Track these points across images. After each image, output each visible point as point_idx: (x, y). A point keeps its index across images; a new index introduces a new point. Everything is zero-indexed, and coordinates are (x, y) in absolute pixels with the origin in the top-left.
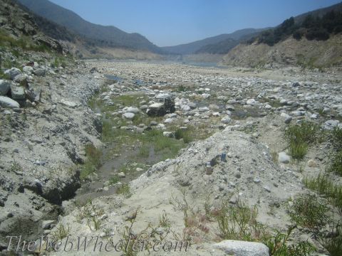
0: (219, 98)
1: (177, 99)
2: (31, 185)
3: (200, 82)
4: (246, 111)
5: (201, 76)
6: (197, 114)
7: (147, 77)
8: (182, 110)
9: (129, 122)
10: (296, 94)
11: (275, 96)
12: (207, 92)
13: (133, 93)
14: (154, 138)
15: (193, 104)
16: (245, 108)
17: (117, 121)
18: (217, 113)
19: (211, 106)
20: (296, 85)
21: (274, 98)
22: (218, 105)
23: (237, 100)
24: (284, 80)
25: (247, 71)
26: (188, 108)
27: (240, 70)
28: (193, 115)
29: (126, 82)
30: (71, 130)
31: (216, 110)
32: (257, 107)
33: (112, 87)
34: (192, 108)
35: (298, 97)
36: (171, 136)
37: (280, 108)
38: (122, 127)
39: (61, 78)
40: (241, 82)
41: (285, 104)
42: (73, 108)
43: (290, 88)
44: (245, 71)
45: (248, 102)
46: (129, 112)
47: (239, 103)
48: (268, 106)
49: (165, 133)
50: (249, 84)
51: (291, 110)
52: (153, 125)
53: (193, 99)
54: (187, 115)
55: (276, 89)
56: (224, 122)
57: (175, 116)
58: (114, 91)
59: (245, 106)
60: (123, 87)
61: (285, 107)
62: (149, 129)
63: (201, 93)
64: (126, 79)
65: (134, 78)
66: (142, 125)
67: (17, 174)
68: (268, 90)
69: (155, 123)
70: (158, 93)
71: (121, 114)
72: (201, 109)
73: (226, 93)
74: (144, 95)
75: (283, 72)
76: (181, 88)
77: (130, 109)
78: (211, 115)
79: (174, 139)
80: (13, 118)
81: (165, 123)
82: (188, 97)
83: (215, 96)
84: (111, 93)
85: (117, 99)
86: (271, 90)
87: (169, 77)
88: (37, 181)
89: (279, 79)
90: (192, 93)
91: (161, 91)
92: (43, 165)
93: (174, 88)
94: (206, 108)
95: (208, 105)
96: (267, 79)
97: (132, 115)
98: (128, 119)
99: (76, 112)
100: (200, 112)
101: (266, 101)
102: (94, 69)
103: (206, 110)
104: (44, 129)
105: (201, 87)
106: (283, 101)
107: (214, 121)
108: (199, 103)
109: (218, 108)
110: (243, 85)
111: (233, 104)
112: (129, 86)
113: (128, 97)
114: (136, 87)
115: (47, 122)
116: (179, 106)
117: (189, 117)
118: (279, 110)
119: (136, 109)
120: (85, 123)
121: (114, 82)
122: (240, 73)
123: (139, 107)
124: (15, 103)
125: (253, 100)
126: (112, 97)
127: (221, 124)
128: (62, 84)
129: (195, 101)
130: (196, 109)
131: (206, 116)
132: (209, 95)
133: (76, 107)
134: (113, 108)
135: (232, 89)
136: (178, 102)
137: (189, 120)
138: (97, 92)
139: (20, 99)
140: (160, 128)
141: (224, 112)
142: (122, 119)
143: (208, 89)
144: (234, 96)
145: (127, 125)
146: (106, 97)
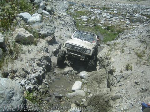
0: (122, 13)
1: (104, 13)
3: (111, 6)
4: (135, 19)
5: (111, 3)
6: (114, 20)
7: (87, 3)
8: (107, 18)
11: (148, 13)
12: (116, 10)
13: (83, 10)
14: (98, 30)
15: (112, 16)
16: (135, 18)
17: (80, 22)
18: (123, 20)
19: (120, 17)
21: (147, 14)
23: (130, 14)
26: (109, 17)
28: (112, 20)
29: (78, 5)
30: (68, 24)
32: (140, 18)
33: (73, 7)
34: (111, 17)
36: (105, 29)
38: (83, 25)
40: (130, 6)
45: (136, 15)
46: (85, 18)
47: (131, 16)
48: (145, 18)
49: (102, 27)
50: (134, 7)
53: (110, 13)
54: (110, 20)
55: (148, 10)
56: (126, 24)
57: (105, 21)
58: (75, 9)
59: (135, 17)
60: (78, 7)
62: (95, 26)
63: (113, 11)
64: (78, 4)
65: (81, 3)
66: (91, 24)
67: (62, 39)
68: (144, 10)
69: (97, 23)
70: (94, 10)
71: (81, 19)
72: (115, 18)
73: (124, 11)
74: (88, 11)
76: (104, 9)
77: (85, 17)
78: (120, 21)
79: (106, 30)
80: (50, 19)
81: (101, 24)
82: (108, 13)
83: (119, 12)
84: (74, 10)
85: (77, 12)
86: (145, 10)
87: (97, 3)
89: (148, 5)
90: (109, 11)
91: (95, 10)
92: (67, 37)
93: (100, 8)
94: (117, 18)
95: (118, 17)
96: (142, 5)
97: (86, 20)
98: (84, 21)
99: (66, 17)
100: (115, 19)
101: (144, 15)
103: (117, 19)
104: (60, 24)
105: (112, 8)
107: (122, 23)
108: (114, 15)
109: (122, 18)
110: (131, 8)
111: (129, 16)
112: (80, 7)
113: (81, 12)
114: (83, 8)
115: (60, 21)
116: (105, 16)
117: (111, 21)
119: (87, 17)
120: (71, 22)
121: (73, 5)
122: (129, 2)
124: (48, 13)
125: (138, 15)
126: (75, 11)
127: (126, 25)
128: (55, 6)
129: (111, 14)
130: (113, 18)
131: (118, 21)
132: (117, 12)
133: (66, 15)
134: (76, 16)
135: (126, 10)
136: (104, 15)
137: (111, 22)
138: (67, 9)
139: (49, 11)
140: (100, 26)
141: (126, 19)
142: (82, 21)
143: (116, 9)
144: (128, 13)
145: (85, 24)
146: (72, 12)
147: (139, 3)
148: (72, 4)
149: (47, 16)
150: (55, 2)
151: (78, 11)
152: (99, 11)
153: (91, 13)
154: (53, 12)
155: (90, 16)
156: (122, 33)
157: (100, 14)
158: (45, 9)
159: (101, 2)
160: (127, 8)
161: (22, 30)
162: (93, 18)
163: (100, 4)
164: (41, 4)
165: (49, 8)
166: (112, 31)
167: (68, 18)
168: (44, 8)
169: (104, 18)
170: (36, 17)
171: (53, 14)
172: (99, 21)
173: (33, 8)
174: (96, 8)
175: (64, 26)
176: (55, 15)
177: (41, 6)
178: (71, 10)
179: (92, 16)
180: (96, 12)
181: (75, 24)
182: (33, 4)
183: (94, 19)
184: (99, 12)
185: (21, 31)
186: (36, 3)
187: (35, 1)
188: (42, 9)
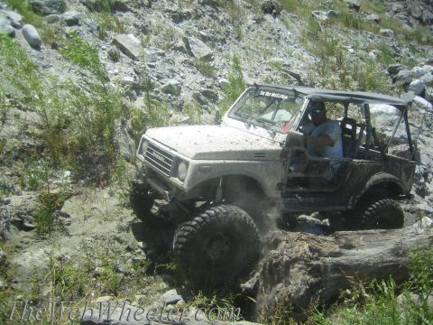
149: (423, 111)
158: (423, 94)
168: (420, 91)
177: (414, 86)
182: (394, 81)
186: (401, 78)
187: (400, 74)
188: (413, 93)
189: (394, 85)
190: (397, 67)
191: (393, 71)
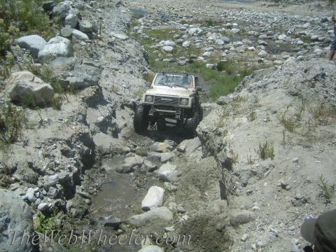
0: (249, 32)
1: (209, 33)
2: (129, 103)
3: (225, 16)
4: (278, 46)
5: (227, 11)
6: (232, 48)
7: (173, 12)
8: (217, 44)
9: (169, 55)
10: (327, 30)
11: (306, 32)
12: (235, 27)
13: (165, 27)
14: (199, 70)
15: (227, 39)
16: (278, 44)
17: (157, 54)
18: (252, 48)
19: (244, 41)
20: (325, 20)
21: (304, 34)
22: (251, 40)
23: (268, 35)
24: (311, 16)
25: (272, 6)
26: (223, 43)
27: (265, 5)
28: (228, 49)
30: (130, 60)
31: (250, 45)
32: (289, 42)
33: (140, 20)
34: (226, 42)
35: (329, 33)
36: (213, 68)
37: (312, 43)
38: (164, 60)
39: (97, 13)
40: (267, 17)
41: (317, 40)
42: (124, 40)
43: (319, 24)
44: (269, 6)
45: (280, 37)
46: (167, 45)
47: (270, 38)
48: (300, 42)
49: (208, 65)
50: (276, 19)
51: (323, 46)
52: (193, 58)
53: (224, 33)
54: (223, 49)
55: (305, 25)
56: (260, 56)
57: (212, 50)
58: (145, 25)
59: (277, 41)
60: (151, 21)
61: (316, 43)
62: (190, 62)
63: (230, 27)
64: (152, 13)
65: (160, 13)
66: (183, 57)
67: (118, 94)
68: (297, 26)
69: (195, 56)
70: (188, 27)
71: (159, 47)
72: (235, 43)
73: (254, 28)
74: (175, 29)
75: (310, 7)
76: (210, 23)
77: (167, 42)
78: (246, 50)
79: (216, 71)
80: (89, 49)
81: (203, 57)
82: (218, 32)
83: (244, 31)
84: (142, 27)
85: (150, 32)
86: (300, 26)
87: (194, 12)
88: (133, 100)
89: (305, 15)
90: (221, 28)
91: (191, 26)
93: (201, 22)
94: (240, 43)
95: (241, 40)
96: (293, 14)
97: (170, 48)
98: (167, 52)
99: (127, 44)
100: (235, 46)
101: (297, 37)
102: (120, 3)
103: (239, 45)
104: (113, 59)
105: (227, 22)
106: (314, 37)
107: (251, 55)
108: (232, 38)
109: (251, 42)
110: (270, 20)
111: (264, 39)
112: (157, 20)
113: (159, 31)
114: (165, 22)
115: (113, 53)
116: (213, 40)
117: (226, 51)
118: (312, 46)
119: (173, 43)
120: (137, 55)
121: (141, 16)
122: (264, 8)
123: (174, 41)
124: (85, 36)
125: (285, 36)
126: (145, 31)
127: (260, 59)
128: (101, 18)
129: (227, 36)
130: (230, 44)
131: (242, 50)
132: (238, 30)
133: (126, 39)
134: (149, 41)
135: (259, 24)
136: (211, 37)
137: (227, 53)
138: (129, 26)
139: (87, 31)
140: (201, 61)
141: (258, 46)
142: (162, 53)
143: (235, 24)
144: (264, 31)
145: (168, 57)
146: (139, 31)
147: (285, 9)
148: (138, 14)
149: (83, 43)
150: (99, 10)
151: (153, 29)
152: (198, 29)
153: (182, 34)
154: (96, 32)
155: (181, 40)
156: (250, 77)
157: (200, 35)
158: (78, 27)
159: (203, 8)
160: (261, 22)
161: (25, 76)
162: (186, 43)
163: (200, 12)
164: (69, 16)
165: (87, 24)
166: (229, 73)
167: (130, 45)
168: (75, 24)
169: (211, 43)
170: (58, 45)
171: (97, 38)
172: (199, 51)
173: (51, 24)
174: (191, 23)
175: (121, 64)
176: (100, 39)
177: (69, 20)
178: (136, 28)
179: (184, 40)
180: (192, 30)
181: (147, 60)
182: (51, 17)
183: (188, 47)
184: (200, 31)
185: (23, 78)
186: (56, 14)
187: (55, 9)
188: (70, 26)
189: (52, 21)
190: (51, 3)
191: (48, 8)
